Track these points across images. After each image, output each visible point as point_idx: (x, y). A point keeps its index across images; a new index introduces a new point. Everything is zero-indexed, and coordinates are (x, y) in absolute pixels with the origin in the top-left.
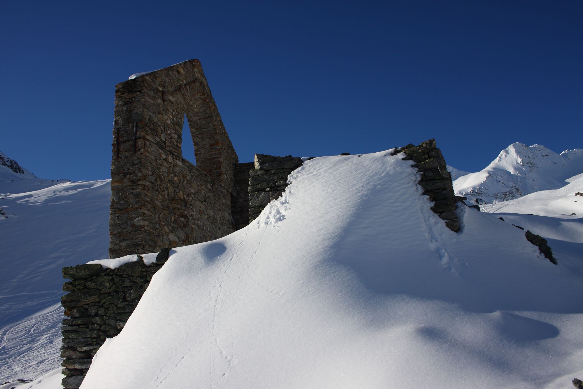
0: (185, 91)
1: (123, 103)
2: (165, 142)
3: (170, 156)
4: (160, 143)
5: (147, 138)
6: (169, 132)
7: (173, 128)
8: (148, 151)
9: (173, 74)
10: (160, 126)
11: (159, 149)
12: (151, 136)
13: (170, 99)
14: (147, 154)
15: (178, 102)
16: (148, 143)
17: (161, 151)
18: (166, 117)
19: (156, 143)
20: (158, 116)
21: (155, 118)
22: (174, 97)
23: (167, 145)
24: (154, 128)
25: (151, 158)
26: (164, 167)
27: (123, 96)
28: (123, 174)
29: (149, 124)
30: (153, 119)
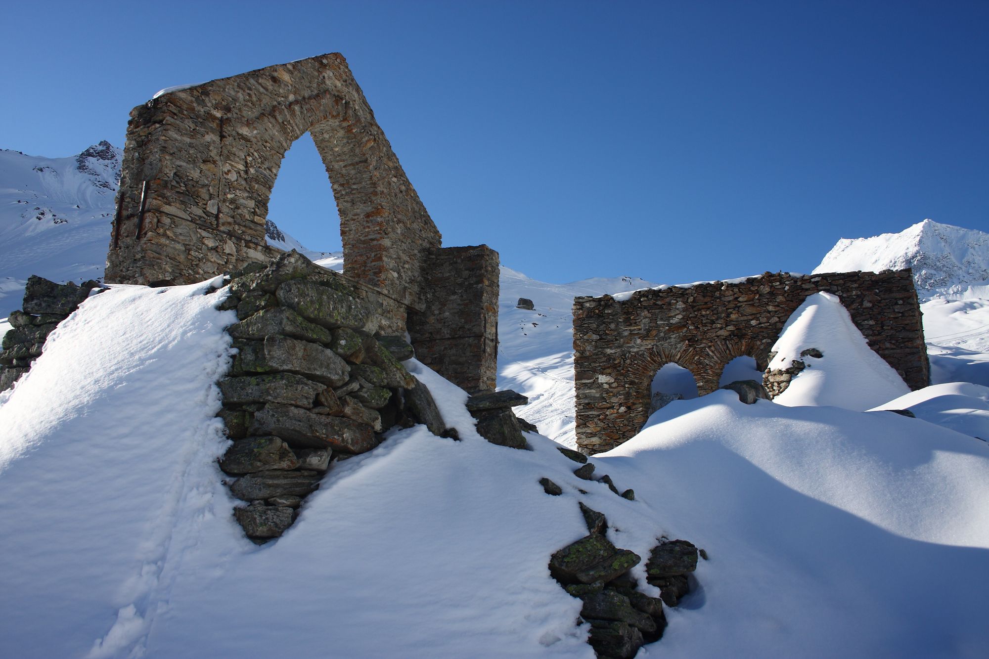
0: (288, 116)
1: (136, 145)
2: (217, 217)
3: (229, 241)
4: (203, 219)
5: (166, 211)
6: (229, 196)
7: (245, 188)
8: (165, 235)
9: (260, 84)
10: (204, 186)
11: (199, 231)
12: (178, 205)
13: (240, 132)
14: (163, 240)
15: (267, 137)
16: (166, 221)
17: (204, 234)
18: (227, 167)
19: (190, 219)
20: (203, 166)
21: (192, 172)
22: (255, 128)
23: (221, 221)
24: (187, 191)
25: (174, 248)
26: (210, 263)
27: (137, 132)
29: (174, 183)
30: (188, 174)
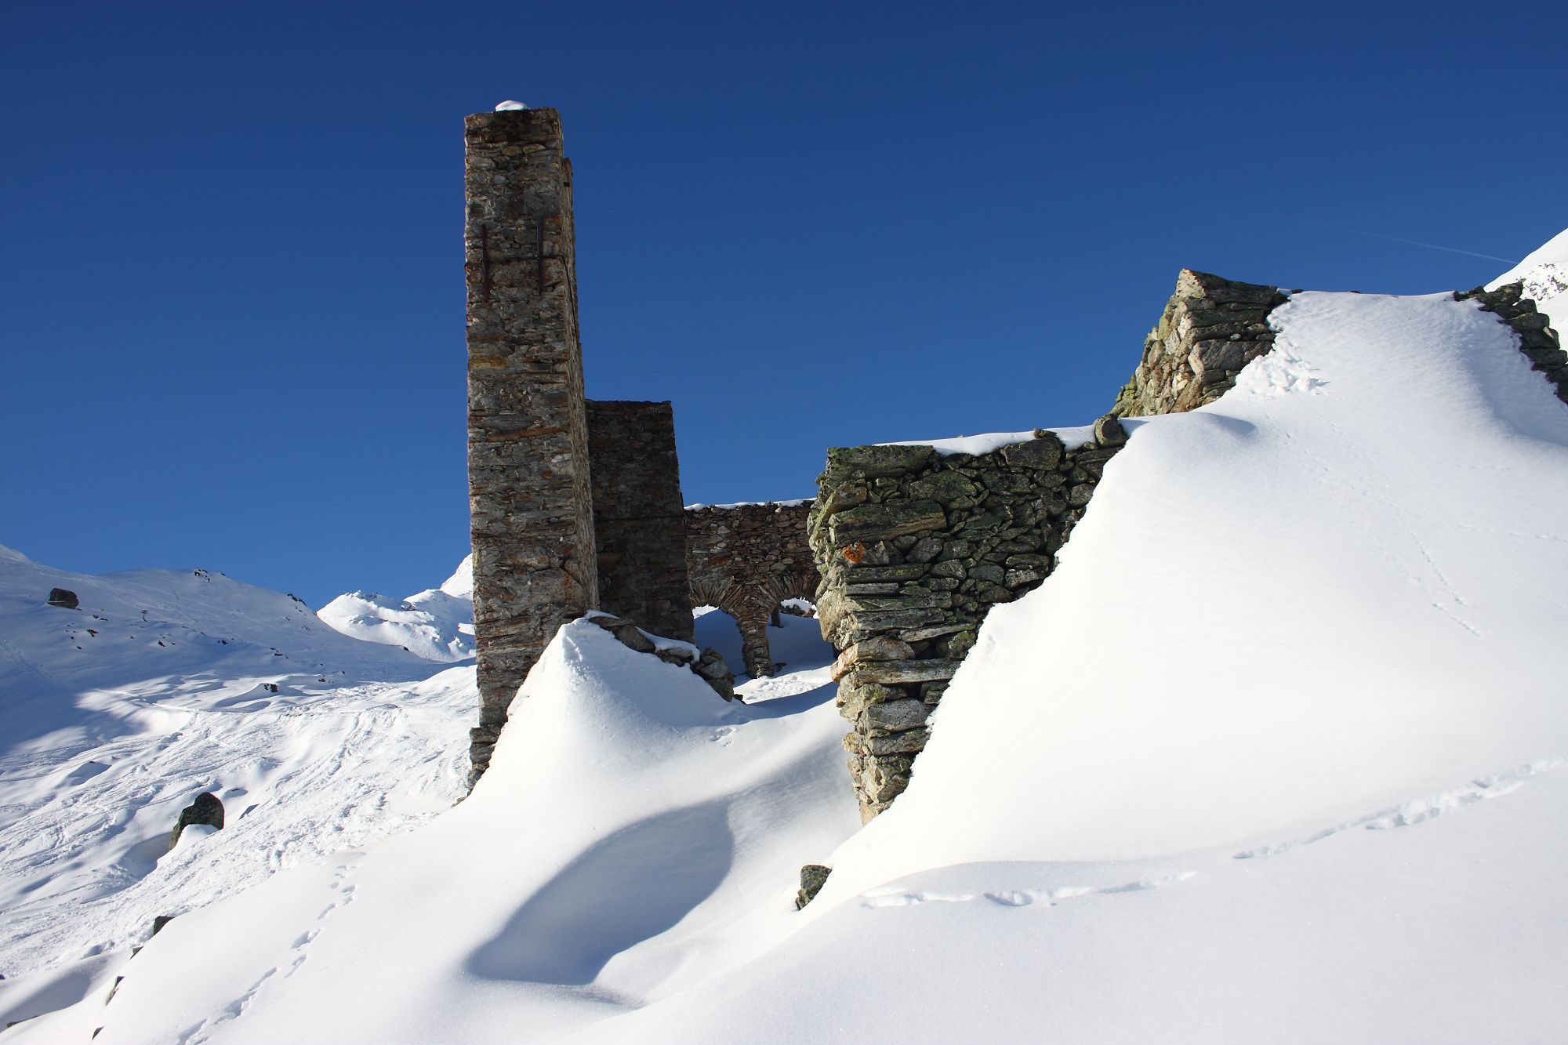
1: (494, 165)
27: (494, 148)
28: (503, 342)
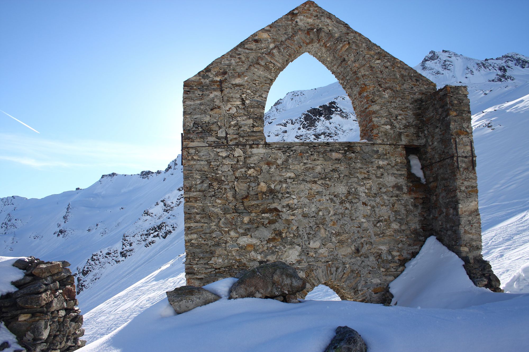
0: (269, 59)
2: (226, 138)
3: (236, 149)
4: (216, 142)
5: (191, 146)
6: (232, 123)
7: (244, 114)
8: (193, 159)
9: (247, 49)
10: (213, 124)
11: (215, 149)
12: (198, 140)
13: (234, 83)
14: (192, 163)
15: (255, 78)
16: (192, 151)
17: (218, 150)
18: (229, 106)
19: (207, 145)
20: (211, 113)
21: (205, 118)
22: (246, 76)
23: (229, 139)
24: (203, 130)
25: (201, 165)
26: (225, 166)
29: (194, 129)
30: (202, 121)
